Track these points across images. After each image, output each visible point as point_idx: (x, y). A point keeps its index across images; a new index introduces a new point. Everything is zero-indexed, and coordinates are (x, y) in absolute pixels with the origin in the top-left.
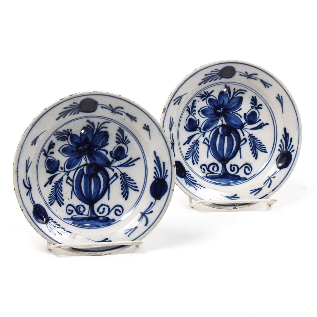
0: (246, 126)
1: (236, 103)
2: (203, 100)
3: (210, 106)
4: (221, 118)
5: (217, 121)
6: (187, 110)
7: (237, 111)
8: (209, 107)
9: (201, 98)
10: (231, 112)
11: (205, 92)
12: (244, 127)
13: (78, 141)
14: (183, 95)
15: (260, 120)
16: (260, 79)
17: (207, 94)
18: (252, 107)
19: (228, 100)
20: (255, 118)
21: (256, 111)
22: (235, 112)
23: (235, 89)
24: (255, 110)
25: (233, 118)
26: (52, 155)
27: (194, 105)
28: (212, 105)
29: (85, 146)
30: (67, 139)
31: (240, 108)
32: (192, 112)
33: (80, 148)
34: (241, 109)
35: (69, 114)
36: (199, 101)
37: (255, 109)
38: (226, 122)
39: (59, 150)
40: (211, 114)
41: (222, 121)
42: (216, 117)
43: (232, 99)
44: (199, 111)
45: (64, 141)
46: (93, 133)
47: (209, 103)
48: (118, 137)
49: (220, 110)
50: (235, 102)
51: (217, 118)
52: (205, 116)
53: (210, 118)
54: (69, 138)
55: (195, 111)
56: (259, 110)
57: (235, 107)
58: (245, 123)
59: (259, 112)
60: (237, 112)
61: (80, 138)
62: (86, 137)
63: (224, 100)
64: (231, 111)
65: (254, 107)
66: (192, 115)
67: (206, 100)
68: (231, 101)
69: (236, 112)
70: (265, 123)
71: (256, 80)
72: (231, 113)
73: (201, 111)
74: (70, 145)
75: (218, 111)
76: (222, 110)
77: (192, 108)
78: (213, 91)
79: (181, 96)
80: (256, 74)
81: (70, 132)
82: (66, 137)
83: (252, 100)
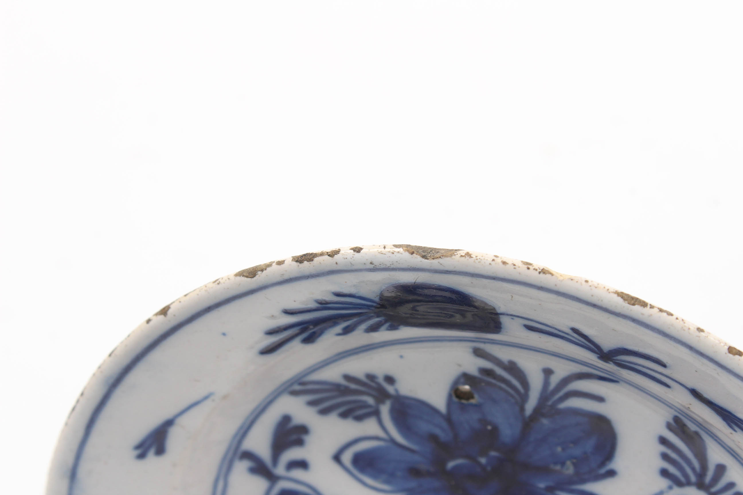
13: (437, 431)
26: (298, 474)
29: (483, 460)
30: (376, 413)
33: (451, 464)
35: (338, 329)
39: (337, 458)
45: (359, 418)
46: (522, 409)
48: (673, 455)
54: (385, 409)
61: (448, 418)
62: (484, 422)
74: (393, 441)
81: (390, 389)
82: (369, 406)
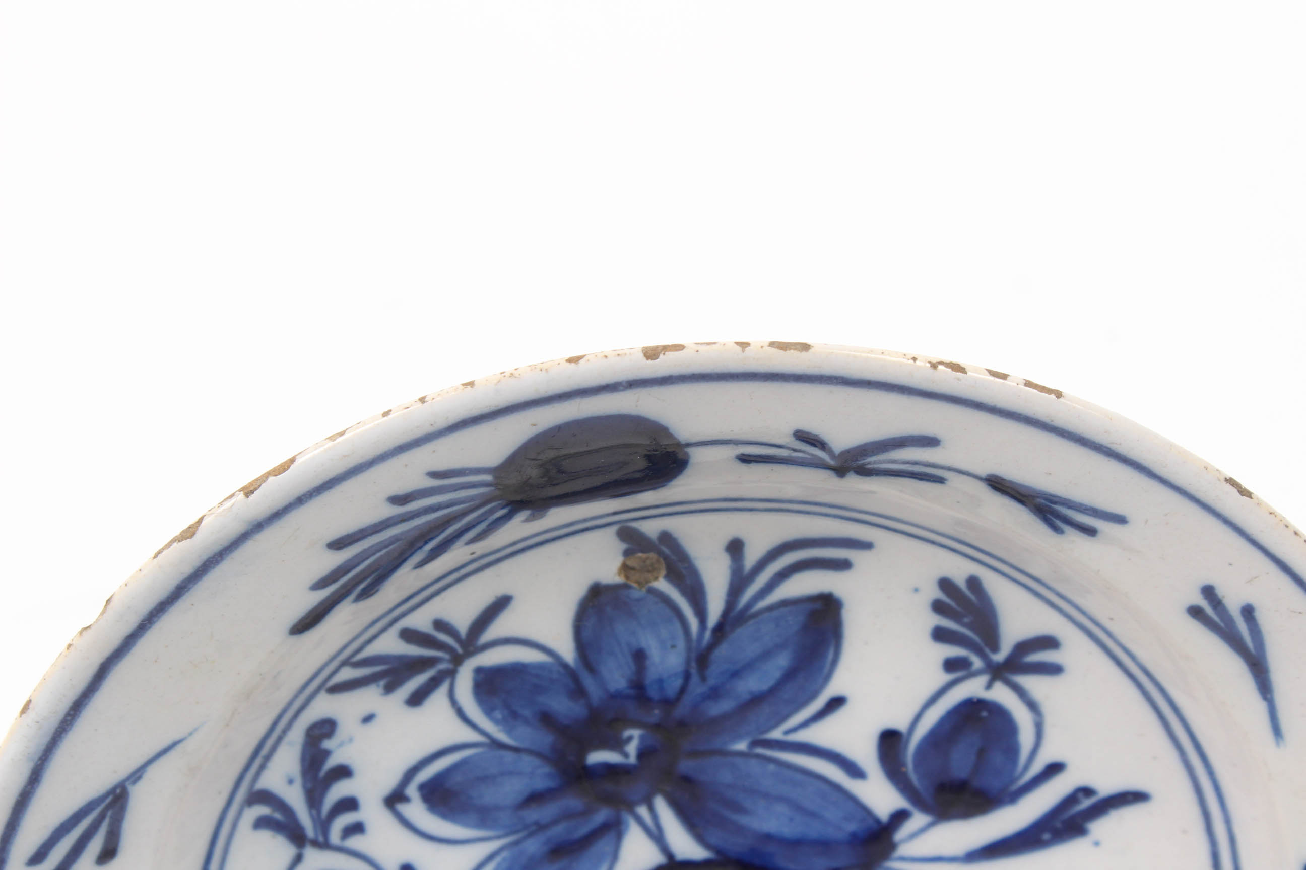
0: (913, 836)
1: (782, 661)
2: (416, 699)
3: (502, 736)
4: (643, 811)
5: (603, 845)
6: (261, 823)
7: (806, 724)
8: (497, 744)
9: (389, 689)
10: (741, 746)
11: (408, 635)
12: (893, 846)
14: (137, 775)
15: (1054, 769)
16: (984, 471)
17: (443, 637)
18: (950, 665)
19: (689, 649)
20: (997, 758)
21: (1001, 694)
22: (776, 734)
23: (735, 548)
24: (989, 686)
25: (766, 796)
27: (332, 762)
28: (526, 722)
31: (832, 689)
32: (324, 825)
34: (837, 703)
36: (368, 719)
37: (983, 679)
38: (700, 838)
40: (534, 798)
41: (657, 836)
42: (586, 813)
43: (720, 630)
44: (394, 799)
47: (488, 711)
49: (617, 745)
50: (766, 655)
51: (602, 815)
52: (466, 825)
53: (530, 835)
55: (349, 804)
56: (1029, 682)
57: (773, 691)
58: (900, 816)
59: (1033, 706)
60: (803, 736)
63: (640, 656)
64: (738, 737)
65: (977, 663)
66: (324, 845)
67: (443, 689)
68: (723, 651)
69: (787, 732)
70: (1106, 787)
71: (941, 480)
72: (741, 754)
73: (412, 791)
75: (597, 757)
76: (642, 738)
77: (314, 797)
78: (501, 604)
79: (112, 791)
80: (931, 442)
83: (938, 607)
